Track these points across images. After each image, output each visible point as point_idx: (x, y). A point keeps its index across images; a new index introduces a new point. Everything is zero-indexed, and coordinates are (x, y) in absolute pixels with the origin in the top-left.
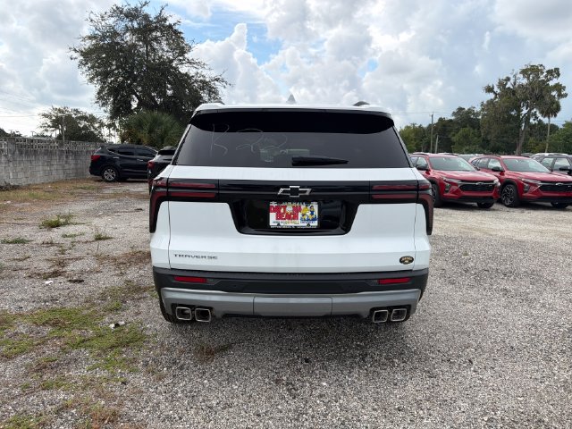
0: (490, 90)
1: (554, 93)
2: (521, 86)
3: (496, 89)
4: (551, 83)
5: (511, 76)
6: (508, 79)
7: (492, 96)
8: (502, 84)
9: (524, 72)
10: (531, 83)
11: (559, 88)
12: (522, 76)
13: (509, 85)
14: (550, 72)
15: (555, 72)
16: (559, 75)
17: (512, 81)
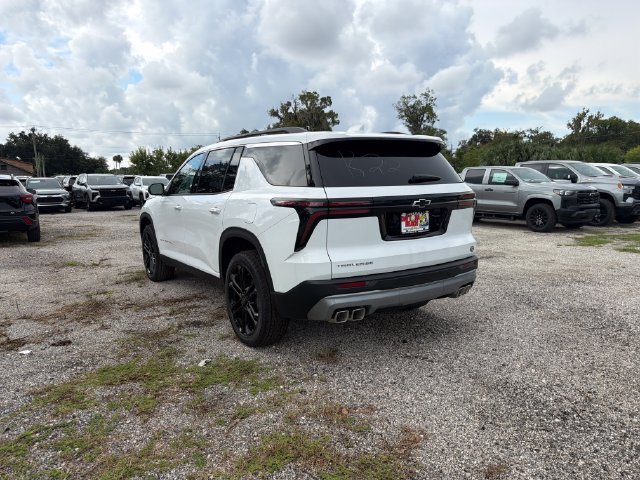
0: (274, 113)
1: (329, 120)
2: (302, 111)
3: (280, 114)
4: (327, 110)
5: (292, 102)
6: (289, 104)
7: (276, 120)
8: (285, 108)
9: (302, 98)
10: (309, 109)
11: (332, 115)
12: (300, 101)
13: (291, 110)
14: (323, 100)
15: (327, 101)
16: (331, 103)
17: (293, 105)
